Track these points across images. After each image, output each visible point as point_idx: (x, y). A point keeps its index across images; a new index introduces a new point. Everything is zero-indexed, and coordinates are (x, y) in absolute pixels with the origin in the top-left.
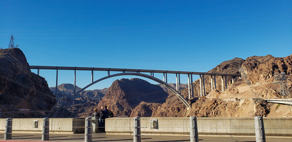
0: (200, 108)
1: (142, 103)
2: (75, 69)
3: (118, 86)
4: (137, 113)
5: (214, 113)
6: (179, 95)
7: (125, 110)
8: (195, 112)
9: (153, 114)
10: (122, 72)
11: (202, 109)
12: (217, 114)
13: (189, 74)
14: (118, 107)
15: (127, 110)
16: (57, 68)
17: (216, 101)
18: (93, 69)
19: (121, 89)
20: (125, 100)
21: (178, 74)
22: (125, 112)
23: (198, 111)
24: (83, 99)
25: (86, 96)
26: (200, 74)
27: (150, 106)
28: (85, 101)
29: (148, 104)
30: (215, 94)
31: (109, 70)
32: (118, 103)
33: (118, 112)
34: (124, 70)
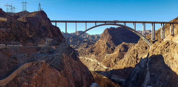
0: (156, 47)
1: (123, 43)
2: (76, 22)
3: (108, 32)
4: (118, 50)
5: (165, 51)
6: (144, 38)
7: (111, 47)
8: (152, 49)
9: (128, 50)
10: (104, 23)
11: (157, 48)
12: (168, 52)
13: (152, 23)
14: (107, 45)
15: (113, 47)
16: (66, 22)
17: (168, 43)
18: (86, 22)
19: (110, 34)
20: (112, 41)
21: (144, 24)
22: (112, 49)
23: (155, 49)
24: (88, 40)
25: (91, 39)
26: (161, 23)
27: (128, 45)
28: (89, 42)
29: (127, 44)
30: (170, 37)
31: (96, 22)
32: (107, 43)
33: (107, 48)
34: (105, 22)
